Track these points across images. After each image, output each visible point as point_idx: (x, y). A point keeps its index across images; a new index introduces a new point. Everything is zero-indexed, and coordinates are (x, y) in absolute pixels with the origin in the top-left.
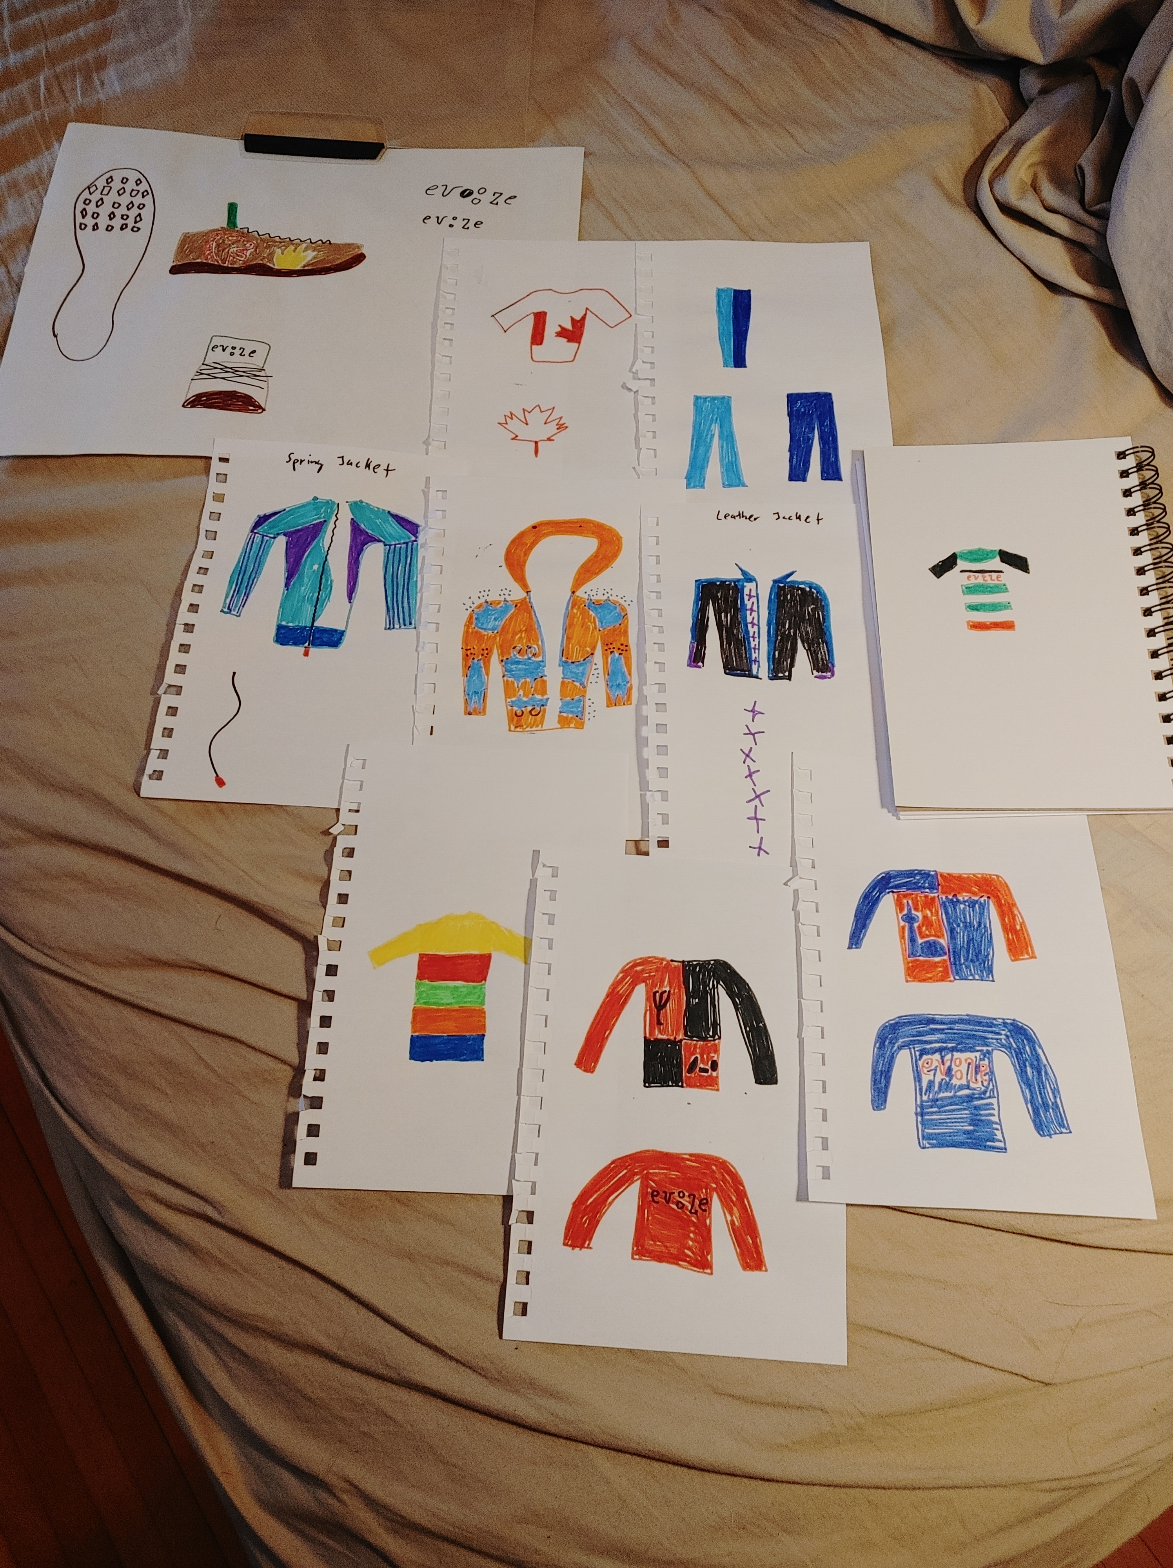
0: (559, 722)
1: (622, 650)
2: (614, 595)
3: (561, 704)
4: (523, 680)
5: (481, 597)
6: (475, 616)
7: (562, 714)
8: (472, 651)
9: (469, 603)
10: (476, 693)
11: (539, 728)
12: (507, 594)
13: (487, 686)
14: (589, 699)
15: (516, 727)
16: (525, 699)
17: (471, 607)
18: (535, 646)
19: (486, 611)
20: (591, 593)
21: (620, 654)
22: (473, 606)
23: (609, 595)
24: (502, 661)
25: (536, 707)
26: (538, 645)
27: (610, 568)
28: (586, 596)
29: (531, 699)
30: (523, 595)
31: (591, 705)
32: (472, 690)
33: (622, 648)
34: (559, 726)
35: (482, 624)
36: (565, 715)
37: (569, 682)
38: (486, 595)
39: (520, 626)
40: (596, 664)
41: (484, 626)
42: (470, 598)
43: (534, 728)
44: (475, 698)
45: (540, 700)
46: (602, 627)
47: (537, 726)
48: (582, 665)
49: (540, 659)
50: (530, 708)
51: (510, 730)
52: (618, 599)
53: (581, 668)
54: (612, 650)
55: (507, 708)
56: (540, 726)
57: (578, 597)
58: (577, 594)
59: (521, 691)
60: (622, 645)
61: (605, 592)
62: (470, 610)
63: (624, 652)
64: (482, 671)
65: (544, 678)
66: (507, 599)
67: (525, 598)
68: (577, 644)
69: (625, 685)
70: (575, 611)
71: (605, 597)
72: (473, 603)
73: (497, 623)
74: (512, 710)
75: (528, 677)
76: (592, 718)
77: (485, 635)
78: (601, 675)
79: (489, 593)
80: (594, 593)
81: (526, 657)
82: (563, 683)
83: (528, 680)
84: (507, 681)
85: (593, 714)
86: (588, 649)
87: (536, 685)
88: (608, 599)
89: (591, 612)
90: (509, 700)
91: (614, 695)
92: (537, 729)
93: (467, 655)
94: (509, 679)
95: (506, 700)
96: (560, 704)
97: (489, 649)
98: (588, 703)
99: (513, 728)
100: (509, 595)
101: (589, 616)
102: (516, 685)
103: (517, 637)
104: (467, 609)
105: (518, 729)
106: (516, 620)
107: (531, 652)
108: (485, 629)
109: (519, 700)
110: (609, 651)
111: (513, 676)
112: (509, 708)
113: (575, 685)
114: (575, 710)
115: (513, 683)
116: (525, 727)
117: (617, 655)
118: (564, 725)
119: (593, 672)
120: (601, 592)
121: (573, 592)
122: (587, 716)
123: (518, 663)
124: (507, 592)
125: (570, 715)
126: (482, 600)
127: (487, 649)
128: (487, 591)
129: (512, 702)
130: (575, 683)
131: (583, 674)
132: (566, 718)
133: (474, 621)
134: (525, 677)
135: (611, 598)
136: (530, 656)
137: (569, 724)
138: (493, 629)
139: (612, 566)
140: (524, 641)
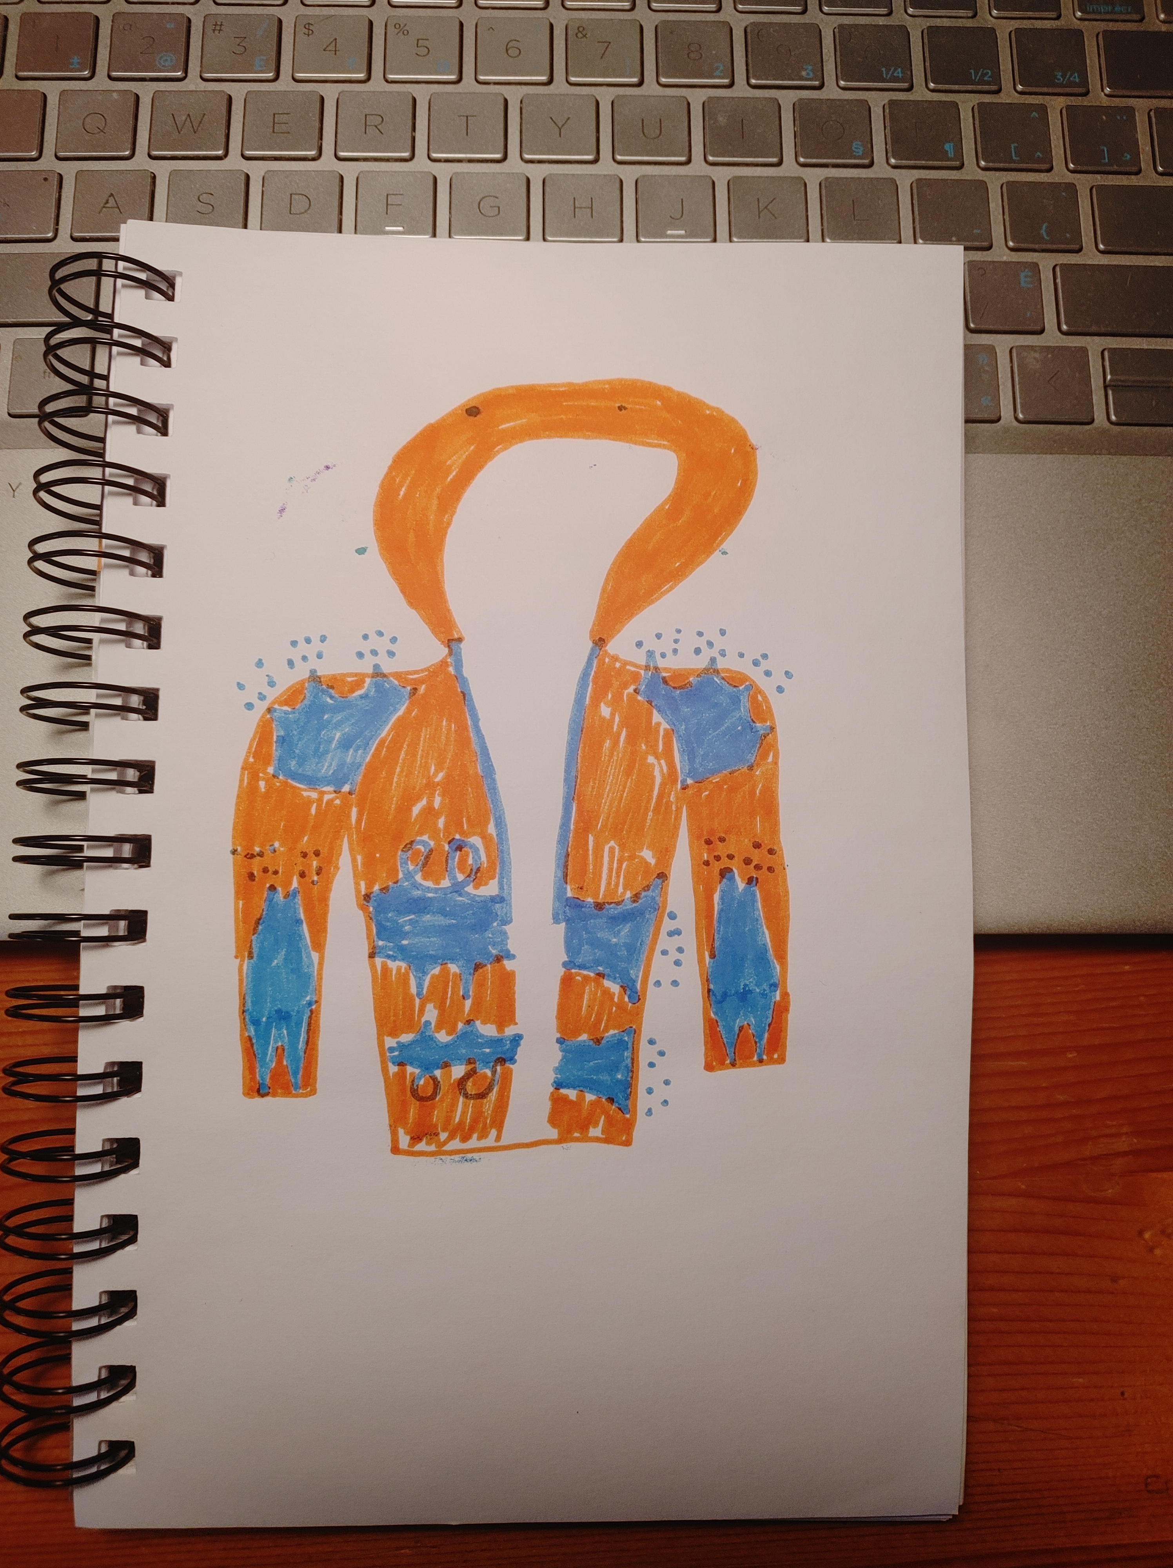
0: (553, 1120)
1: (758, 867)
2: (732, 653)
3: (560, 1055)
4: (437, 971)
5: (298, 661)
6: (277, 732)
7: (563, 1091)
8: (267, 861)
9: (256, 683)
10: (283, 1016)
11: (490, 1141)
12: (382, 653)
13: (318, 990)
14: (651, 1042)
15: (416, 1139)
16: (443, 1037)
17: (262, 697)
18: (476, 841)
19: (316, 710)
20: (658, 647)
21: (750, 881)
22: (272, 694)
23: (714, 652)
24: (367, 897)
25: (479, 1065)
26: (485, 837)
27: (717, 553)
28: (640, 658)
29: (464, 1035)
30: (437, 652)
31: (657, 1059)
32: (268, 1008)
33: (757, 856)
34: (554, 1134)
35: (302, 760)
36: (572, 1094)
37: (586, 978)
38: (312, 657)
39: (426, 767)
40: (672, 916)
41: (309, 769)
42: (260, 664)
43: (473, 1143)
44: (278, 1037)
45: (495, 1042)
46: (692, 773)
47: (483, 1136)
48: (626, 917)
49: (491, 889)
50: (458, 1071)
51: (395, 1150)
52: (744, 667)
53: (626, 929)
54: (725, 863)
55: (385, 1070)
56: (494, 1133)
57: (615, 658)
58: (612, 647)
59: (430, 1007)
60: (757, 846)
61: (702, 643)
62: (261, 708)
63: (763, 874)
64: (301, 937)
65: (508, 964)
66: (385, 670)
67: (444, 664)
68: (613, 837)
69: (764, 995)
70: (605, 711)
71: (701, 662)
72: (272, 684)
73: (349, 756)
74: (401, 1076)
75: (453, 960)
76: (657, 1108)
77: (310, 802)
78: (690, 957)
79: (322, 647)
80: (666, 645)
81: (446, 883)
82: (567, 982)
83: (453, 968)
84: (385, 969)
85: (661, 1092)
86: (648, 855)
87: (481, 985)
88: (712, 670)
89: (656, 717)
90: (390, 1042)
91: (730, 1030)
92: (484, 1143)
93: (251, 876)
94: (391, 964)
95: (381, 1044)
96: (556, 1055)
97: (324, 852)
98: (646, 1054)
99: (404, 1141)
100: (391, 654)
101: (651, 730)
102: (413, 990)
103: (416, 810)
104: (249, 706)
105: (422, 1146)
106: (414, 745)
107: (463, 862)
108: (312, 782)
109: (425, 1040)
110: (717, 867)
111: (403, 953)
112: (393, 1069)
113: (607, 993)
114: (605, 1077)
115: (404, 980)
116: (443, 1136)
117: (741, 885)
118: (569, 1131)
119: (664, 942)
120: (688, 642)
121: (600, 642)
122: (643, 1101)
123: (420, 906)
124: (383, 645)
125: (590, 1097)
126: (301, 673)
127: (317, 854)
128: (316, 640)
129: (402, 1047)
130: (607, 983)
131: (632, 949)
132: (576, 1105)
133: (276, 751)
134: (443, 959)
135: (721, 664)
136: (460, 877)
137: (584, 1127)
138: (338, 781)
139: (724, 546)
140: (441, 823)
